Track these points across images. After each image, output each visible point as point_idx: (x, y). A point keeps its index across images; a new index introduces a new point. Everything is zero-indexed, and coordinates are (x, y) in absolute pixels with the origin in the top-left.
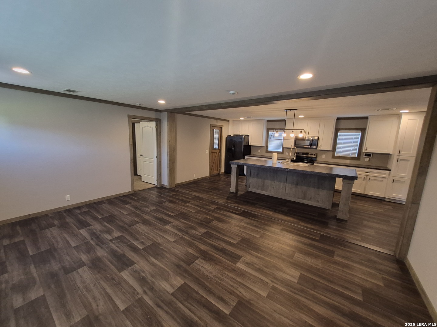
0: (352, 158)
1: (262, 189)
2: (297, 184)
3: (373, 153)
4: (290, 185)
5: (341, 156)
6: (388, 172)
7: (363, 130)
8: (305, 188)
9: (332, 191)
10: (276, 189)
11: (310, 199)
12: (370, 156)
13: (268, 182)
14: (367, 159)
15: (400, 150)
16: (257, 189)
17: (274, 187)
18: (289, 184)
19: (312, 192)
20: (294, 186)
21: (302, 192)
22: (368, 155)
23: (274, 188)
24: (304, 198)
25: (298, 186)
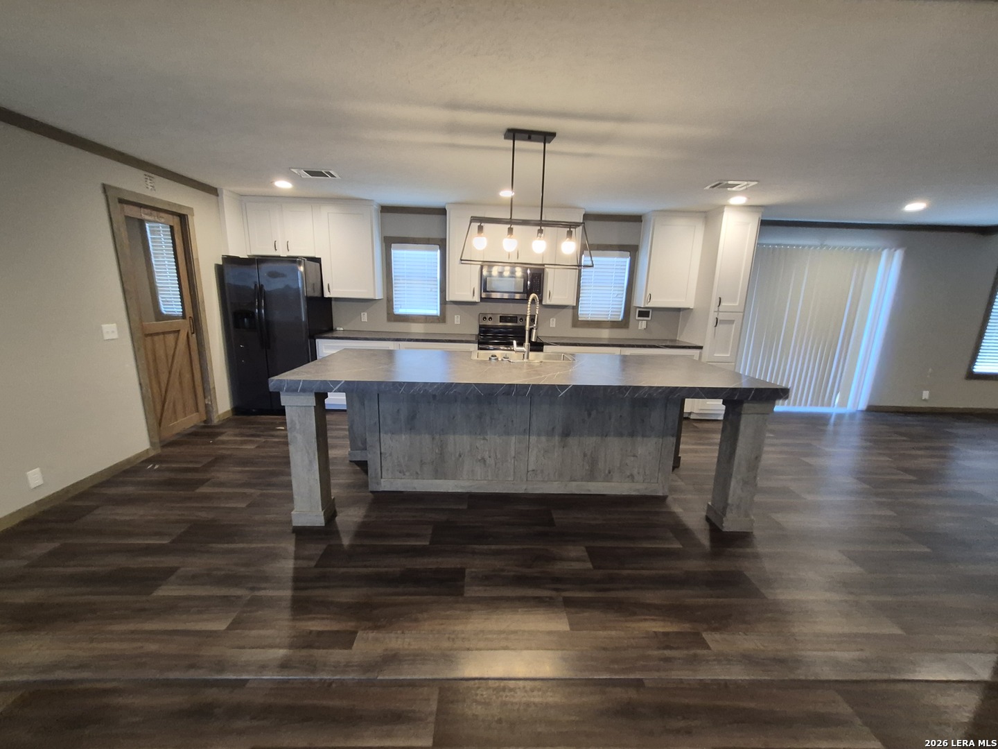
0: (614, 325)
1: (438, 474)
2: (566, 434)
3: (654, 309)
4: (543, 439)
5: (589, 319)
6: (698, 351)
7: (632, 250)
8: (591, 441)
9: (673, 436)
10: (492, 462)
11: (608, 477)
12: (648, 317)
13: (459, 442)
14: (642, 324)
15: (720, 298)
16: (417, 475)
17: (486, 456)
18: (539, 435)
19: (613, 449)
20: (557, 438)
21: (585, 455)
22: (644, 313)
23: (483, 460)
24: (591, 476)
25: (572, 441)
